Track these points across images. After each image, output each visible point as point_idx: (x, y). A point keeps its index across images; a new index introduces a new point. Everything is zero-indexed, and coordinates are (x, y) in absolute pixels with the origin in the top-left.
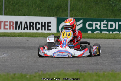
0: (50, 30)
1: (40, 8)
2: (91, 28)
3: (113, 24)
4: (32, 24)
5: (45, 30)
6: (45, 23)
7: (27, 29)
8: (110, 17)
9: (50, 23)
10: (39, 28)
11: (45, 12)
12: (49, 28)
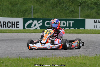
0: (19, 27)
1: (12, 11)
2: (49, 26)
3: (65, 22)
4: (5, 23)
5: (15, 27)
6: (15, 22)
7: (2, 27)
8: (63, 17)
9: (18, 22)
10: (10, 26)
11: (15, 14)
12: (18, 26)
